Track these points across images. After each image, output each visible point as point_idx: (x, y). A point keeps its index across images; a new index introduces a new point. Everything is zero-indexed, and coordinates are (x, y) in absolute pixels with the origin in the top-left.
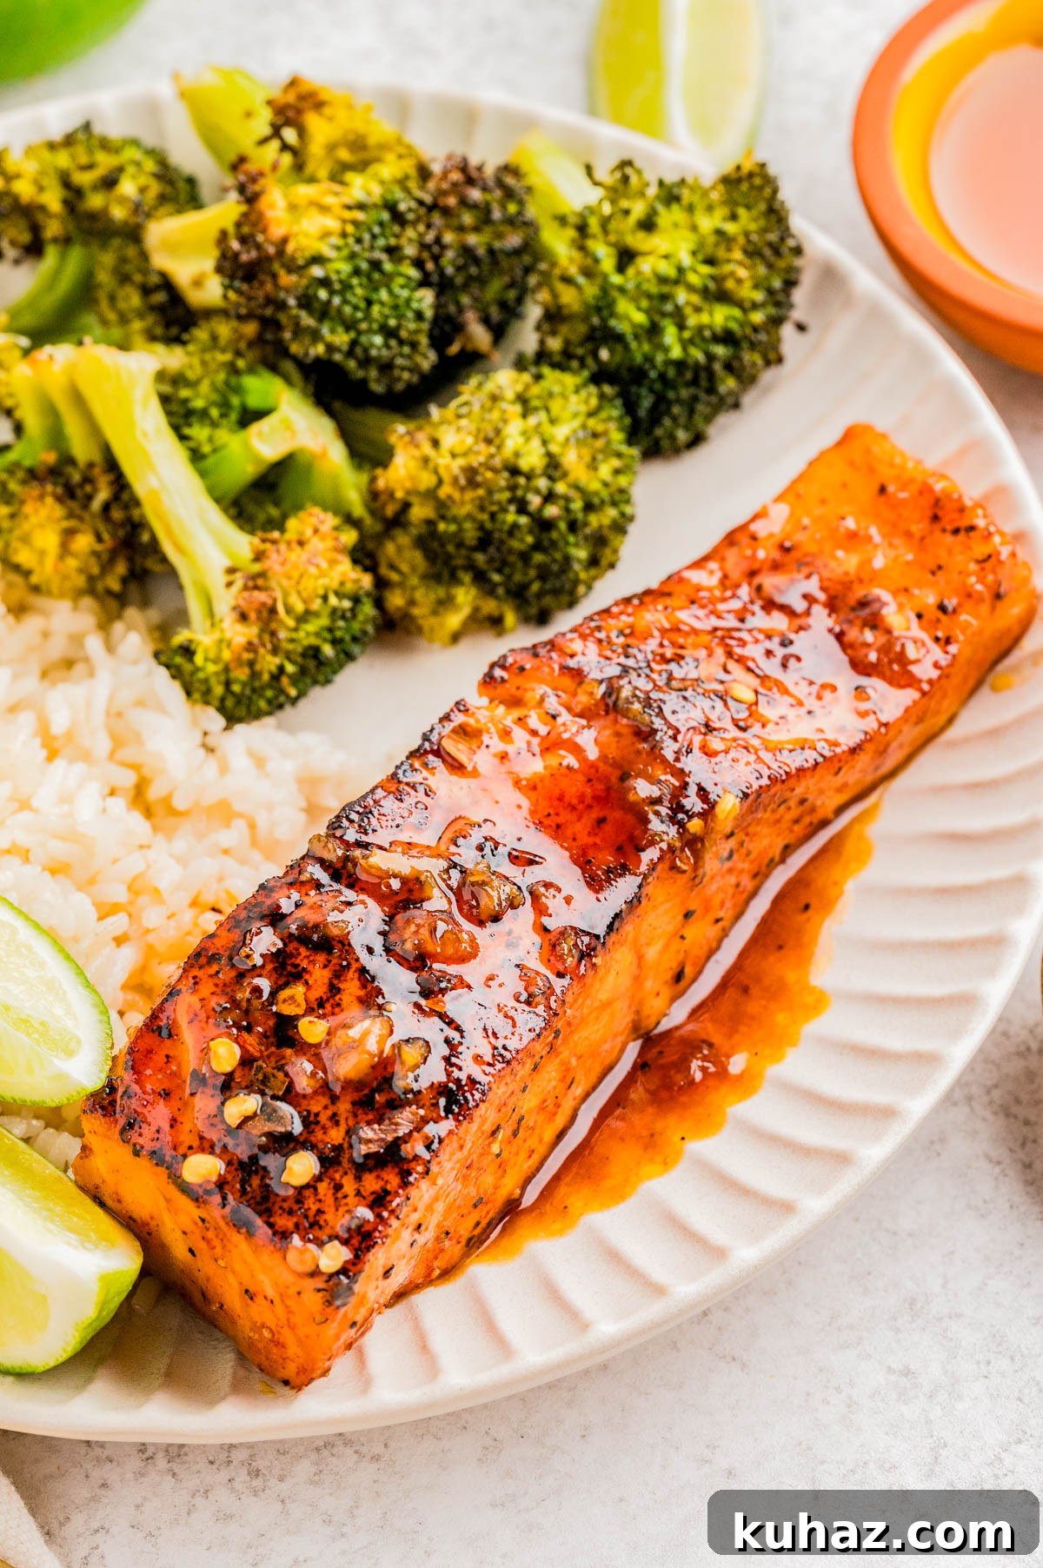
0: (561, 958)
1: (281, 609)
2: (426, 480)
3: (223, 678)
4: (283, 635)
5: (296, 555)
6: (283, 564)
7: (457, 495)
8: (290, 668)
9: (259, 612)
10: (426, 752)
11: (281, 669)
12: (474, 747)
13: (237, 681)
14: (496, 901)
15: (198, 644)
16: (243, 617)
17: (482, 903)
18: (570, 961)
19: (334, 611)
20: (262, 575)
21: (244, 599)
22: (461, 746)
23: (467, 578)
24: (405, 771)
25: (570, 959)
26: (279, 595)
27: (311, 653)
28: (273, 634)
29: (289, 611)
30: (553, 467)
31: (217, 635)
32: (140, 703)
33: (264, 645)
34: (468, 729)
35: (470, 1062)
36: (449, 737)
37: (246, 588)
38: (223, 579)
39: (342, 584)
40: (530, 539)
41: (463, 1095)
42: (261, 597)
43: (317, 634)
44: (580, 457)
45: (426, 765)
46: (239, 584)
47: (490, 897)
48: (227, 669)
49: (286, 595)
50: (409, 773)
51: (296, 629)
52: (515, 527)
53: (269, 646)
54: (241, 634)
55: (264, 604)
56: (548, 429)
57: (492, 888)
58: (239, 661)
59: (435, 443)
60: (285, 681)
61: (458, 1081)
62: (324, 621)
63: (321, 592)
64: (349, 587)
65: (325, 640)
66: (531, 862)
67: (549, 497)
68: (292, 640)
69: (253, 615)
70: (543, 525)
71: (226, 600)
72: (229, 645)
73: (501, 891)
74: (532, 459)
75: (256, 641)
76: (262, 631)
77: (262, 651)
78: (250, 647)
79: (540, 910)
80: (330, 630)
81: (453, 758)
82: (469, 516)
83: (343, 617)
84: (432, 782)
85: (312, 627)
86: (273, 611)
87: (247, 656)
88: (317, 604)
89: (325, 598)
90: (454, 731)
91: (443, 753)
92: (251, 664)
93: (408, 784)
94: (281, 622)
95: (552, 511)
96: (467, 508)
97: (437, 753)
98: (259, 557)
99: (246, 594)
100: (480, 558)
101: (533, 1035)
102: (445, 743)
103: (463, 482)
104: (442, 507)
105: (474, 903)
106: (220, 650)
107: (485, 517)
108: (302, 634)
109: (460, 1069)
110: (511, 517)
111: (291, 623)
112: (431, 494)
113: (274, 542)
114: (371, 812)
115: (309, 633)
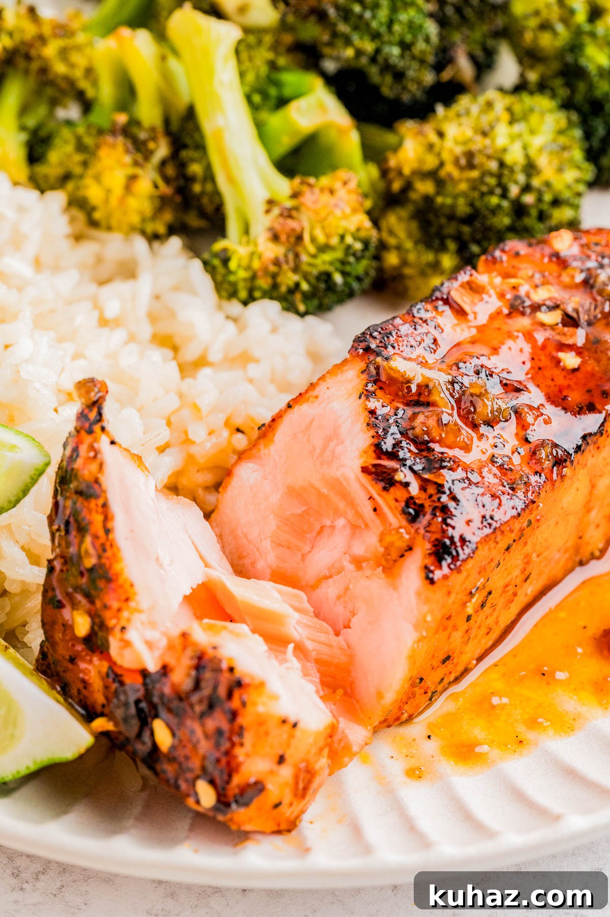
0: (539, 461)
1: (307, 237)
2: (431, 162)
3: (249, 284)
4: (305, 258)
5: (325, 198)
6: (315, 202)
7: (456, 173)
8: (305, 286)
9: (288, 236)
10: (437, 299)
11: (297, 285)
12: (476, 301)
13: (259, 288)
14: (490, 409)
15: (234, 252)
16: (275, 238)
17: (478, 410)
18: (547, 464)
19: (349, 247)
20: (296, 209)
21: (279, 224)
22: (465, 299)
23: (452, 246)
24: (419, 309)
25: (547, 462)
26: (306, 225)
27: (323, 277)
28: (297, 256)
29: (313, 240)
30: (530, 168)
31: (251, 248)
32: (177, 288)
33: (287, 262)
34: (473, 285)
35: (463, 524)
36: (457, 290)
37: (281, 215)
38: (263, 207)
39: (358, 230)
40: (507, 221)
41: (455, 549)
42: (292, 224)
43: (331, 263)
44: (550, 162)
45: (436, 308)
46: (276, 211)
47: (485, 405)
48: (254, 277)
49: (312, 228)
50: (422, 311)
51: (314, 256)
52: (497, 209)
53: (292, 264)
54: (270, 251)
55: (293, 230)
56: (527, 138)
57: (488, 399)
58: (265, 270)
59: (441, 135)
60: (298, 297)
61: (452, 538)
62: (339, 254)
63: (341, 232)
64: (363, 234)
65: (337, 270)
66: (518, 390)
67: (527, 188)
68: (310, 265)
69: (283, 237)
70: (519, 210)
71: (261, 224)
72: (260, 257)
73: (494, 403)
74: (515, 156)
75: (282, 258)
76: (289, 250)
77: (285, 267)
78: (277, 262)
79: (523, 426)
80: (343, 262)
81: (459, 305)
82: (464, 194)
83: (354, 255)
84: (440, 320)
85: (327, 257)
86: (299, 238)
87: (273, 268)
88: (335, 241)
89: (342, 238)
90: (462, 286)
91: (451, 301)
92: (274, 276)
93: (421, 319)
94: (305, 249)
95: (529, 199)
96: (463, 186)
97: (446, 302)
98: (295, 195)
99: (281, 220)
100: (466, 229)
101: (514, 512)
102: (453, 293)
103: (463, 162)
104: (440, 184)
105: (472, 409)
106: (251, 260)
107: (476, 194)
108: (318, 261)
109: (453, 528)
110: (494, 200)
111: (312, 249)
112: (433, 175)
113: (310, 185)
114: (391, 334)
115: (324, 263)
